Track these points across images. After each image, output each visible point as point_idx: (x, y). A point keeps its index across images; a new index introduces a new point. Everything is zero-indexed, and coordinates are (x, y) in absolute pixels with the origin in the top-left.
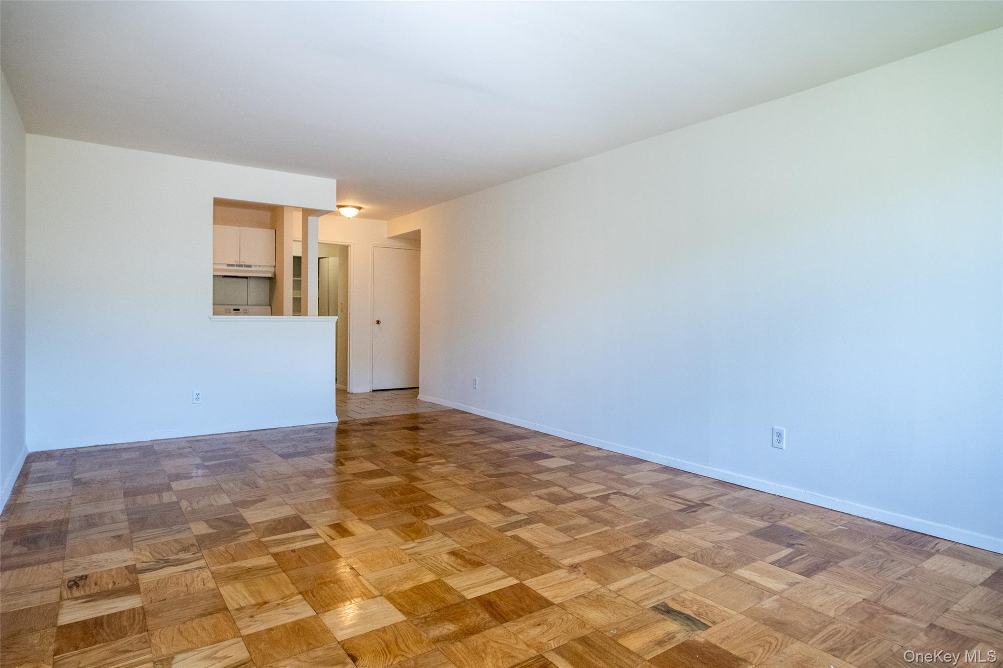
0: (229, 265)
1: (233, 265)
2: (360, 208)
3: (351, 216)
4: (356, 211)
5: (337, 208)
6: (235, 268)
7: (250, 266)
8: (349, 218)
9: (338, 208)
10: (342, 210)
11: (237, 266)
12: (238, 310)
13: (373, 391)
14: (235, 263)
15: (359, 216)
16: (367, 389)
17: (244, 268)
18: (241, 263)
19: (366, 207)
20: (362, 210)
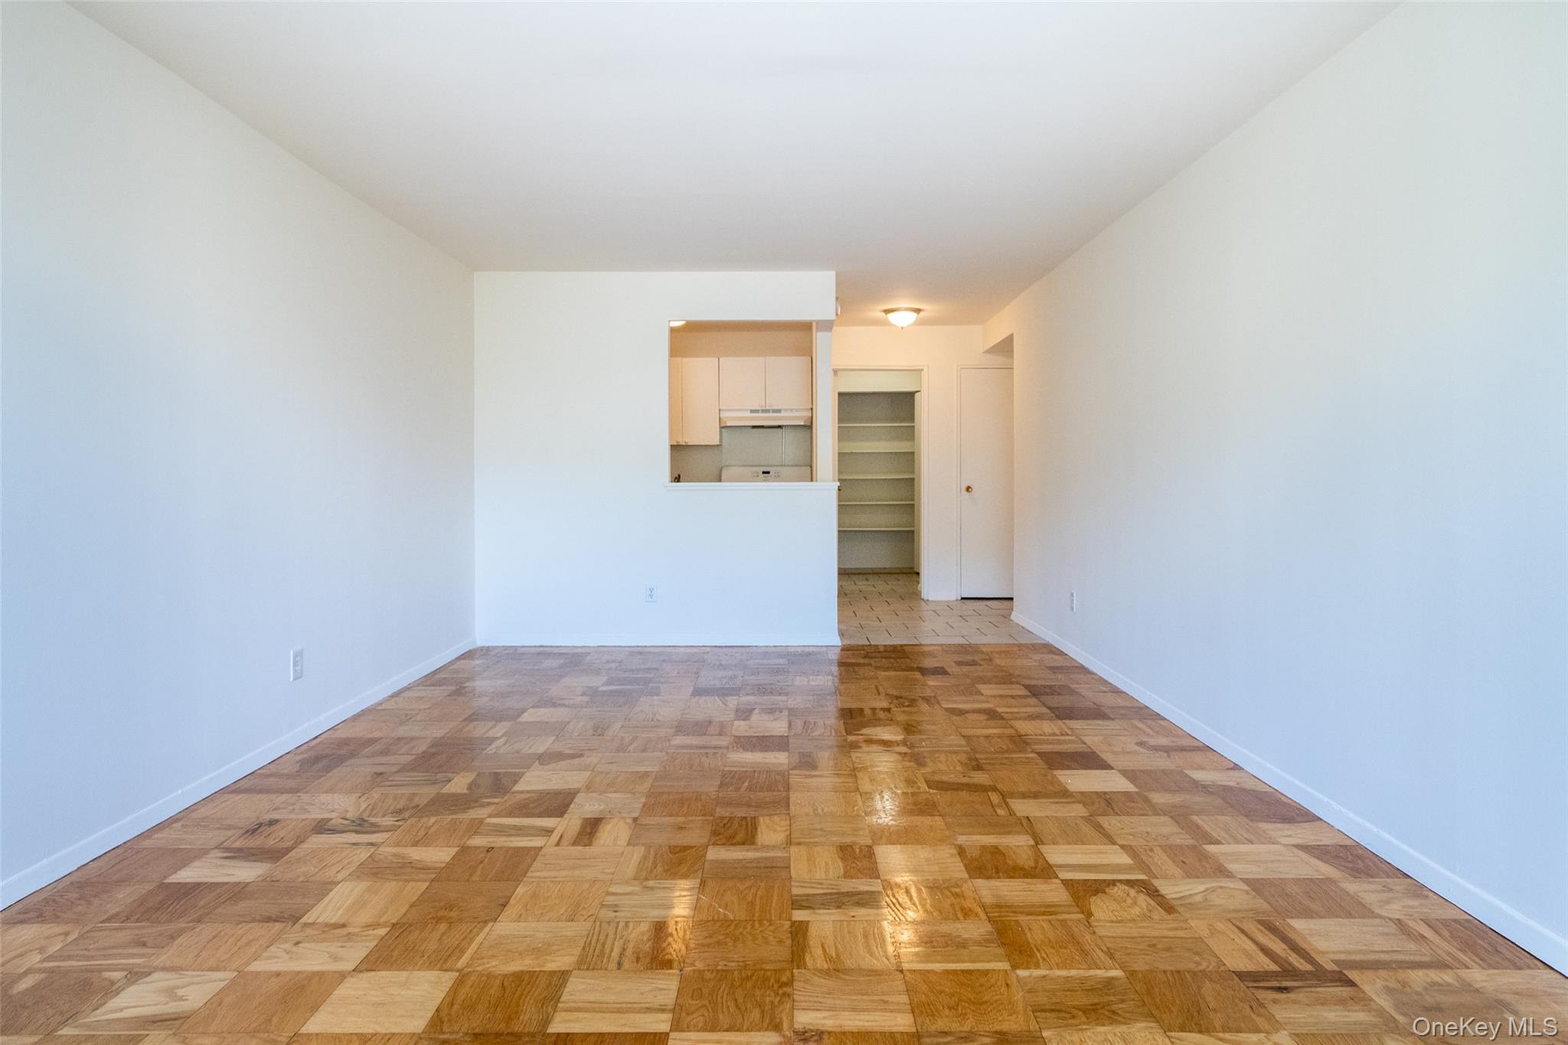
0: (752, 411)
1: (757, 411)
2: (918, 311)
3: (905, 325)
4: (913, 316)
5: (883, 314)
6: (760, 415)
7: (779, 411)
8: (902, 328)
9: (886, 314)
10: (891, 317)
11: (763, 411)
12: (768, 473)
13: (963, 598)
14: (759, 408)
15: (918, 323)
16: (953, 596)
17: (771, 414)
18: (768, 408)
19: (929, 309)
20: (922, 313)
